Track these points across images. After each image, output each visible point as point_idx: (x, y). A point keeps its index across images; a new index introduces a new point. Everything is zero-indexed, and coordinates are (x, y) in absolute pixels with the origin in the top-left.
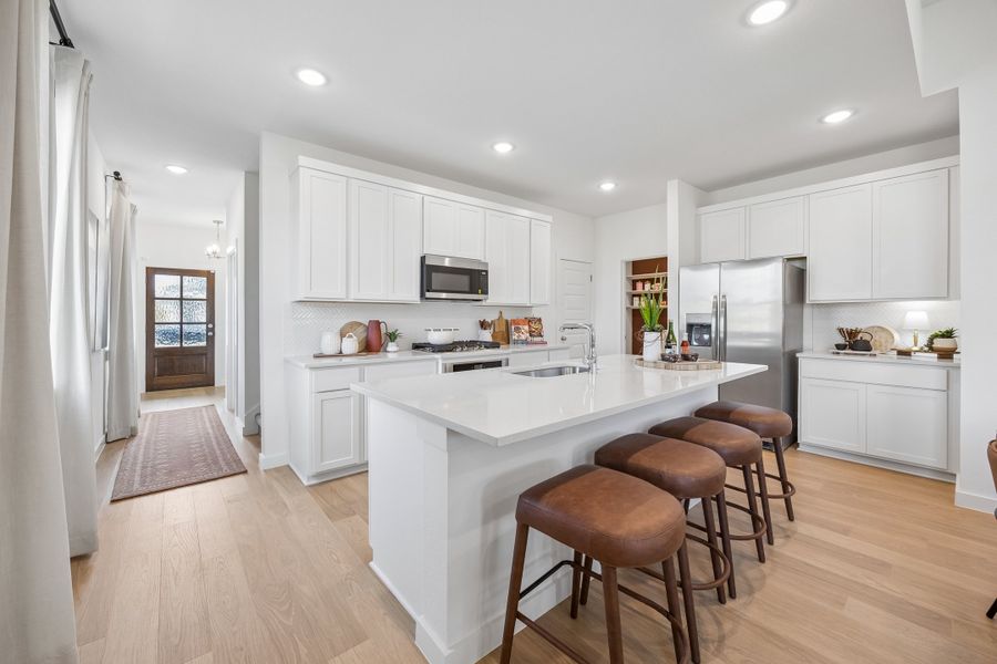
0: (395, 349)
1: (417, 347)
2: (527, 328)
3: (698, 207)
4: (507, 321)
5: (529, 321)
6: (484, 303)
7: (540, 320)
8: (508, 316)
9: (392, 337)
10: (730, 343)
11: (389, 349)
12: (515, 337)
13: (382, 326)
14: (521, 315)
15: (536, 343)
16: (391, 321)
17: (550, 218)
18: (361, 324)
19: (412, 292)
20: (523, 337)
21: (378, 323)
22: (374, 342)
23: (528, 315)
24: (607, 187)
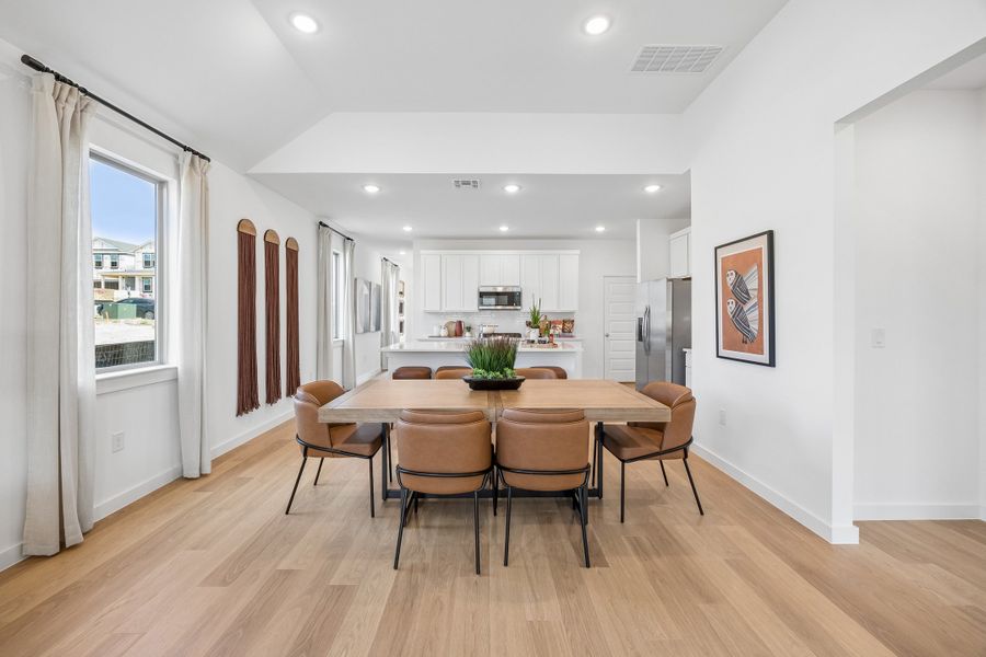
0: (470, 335)
2: (561, 326)
4: (550, 322)
5: (564, 322)
6: (521, 311)
7: (572, 321)
8: (551, 318)
9: (468, 329)
10: (652, 340)
11: (466, 335)
13: (463, 323)
14: (561, 319)
17: (578, 252)
18: (454, 322)
19: (474, 306)
20: (557, 332)
21: (460, 322)
22: (458, 331)
23: (566, 318)
24: (600, 229)
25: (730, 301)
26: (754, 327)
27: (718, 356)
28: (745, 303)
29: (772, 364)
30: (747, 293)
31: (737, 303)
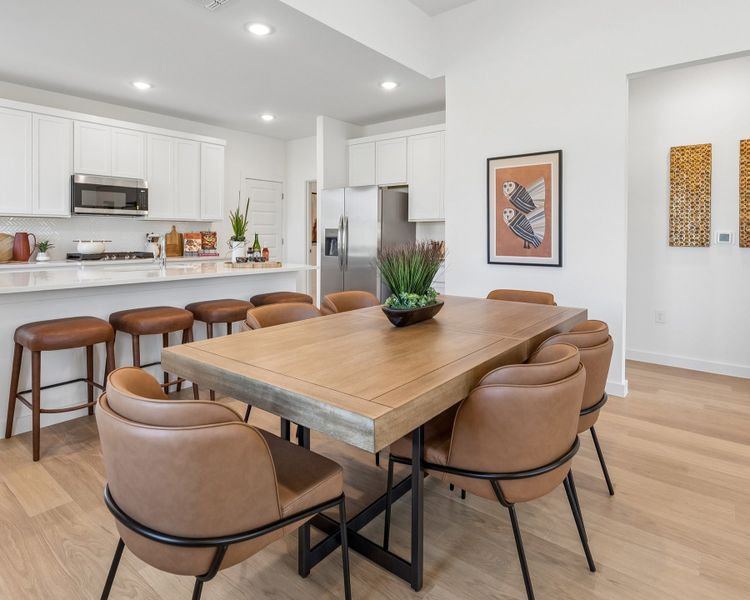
0: (45, 258)
1: (71, 257)
2: (199, 241)
3: (349, 138)
4: (181, 235)
5: (203, 235)
6: (146, 218)
7: (215, 234)
8: (182, 230)
9: (43, 247)
10: (350, 254)
11: (38, 258)
12: (186, 249)
13: (30, 238)
14: (197, 230)
15: (208, 255)
16: (39, 233)
17: (224, 142)
18: (9, 236)
19: (62, 206)
20: (195, 249)
21: (25, 236)
22: (21, 252)
23: (205, 229)
24: (267, 118)
25: (507, 210)
26: (539, 233)
27: (489, 262)
28: (527, 212)
29: (560, 265)
30: (531, 203)
31: (517, 212)
